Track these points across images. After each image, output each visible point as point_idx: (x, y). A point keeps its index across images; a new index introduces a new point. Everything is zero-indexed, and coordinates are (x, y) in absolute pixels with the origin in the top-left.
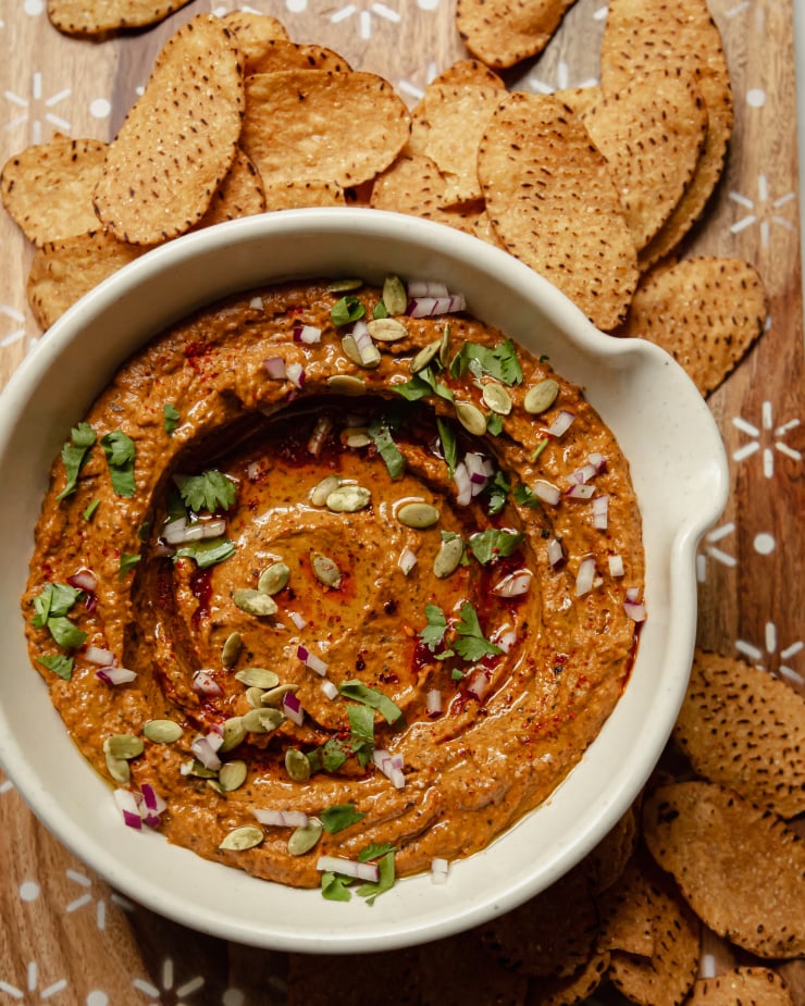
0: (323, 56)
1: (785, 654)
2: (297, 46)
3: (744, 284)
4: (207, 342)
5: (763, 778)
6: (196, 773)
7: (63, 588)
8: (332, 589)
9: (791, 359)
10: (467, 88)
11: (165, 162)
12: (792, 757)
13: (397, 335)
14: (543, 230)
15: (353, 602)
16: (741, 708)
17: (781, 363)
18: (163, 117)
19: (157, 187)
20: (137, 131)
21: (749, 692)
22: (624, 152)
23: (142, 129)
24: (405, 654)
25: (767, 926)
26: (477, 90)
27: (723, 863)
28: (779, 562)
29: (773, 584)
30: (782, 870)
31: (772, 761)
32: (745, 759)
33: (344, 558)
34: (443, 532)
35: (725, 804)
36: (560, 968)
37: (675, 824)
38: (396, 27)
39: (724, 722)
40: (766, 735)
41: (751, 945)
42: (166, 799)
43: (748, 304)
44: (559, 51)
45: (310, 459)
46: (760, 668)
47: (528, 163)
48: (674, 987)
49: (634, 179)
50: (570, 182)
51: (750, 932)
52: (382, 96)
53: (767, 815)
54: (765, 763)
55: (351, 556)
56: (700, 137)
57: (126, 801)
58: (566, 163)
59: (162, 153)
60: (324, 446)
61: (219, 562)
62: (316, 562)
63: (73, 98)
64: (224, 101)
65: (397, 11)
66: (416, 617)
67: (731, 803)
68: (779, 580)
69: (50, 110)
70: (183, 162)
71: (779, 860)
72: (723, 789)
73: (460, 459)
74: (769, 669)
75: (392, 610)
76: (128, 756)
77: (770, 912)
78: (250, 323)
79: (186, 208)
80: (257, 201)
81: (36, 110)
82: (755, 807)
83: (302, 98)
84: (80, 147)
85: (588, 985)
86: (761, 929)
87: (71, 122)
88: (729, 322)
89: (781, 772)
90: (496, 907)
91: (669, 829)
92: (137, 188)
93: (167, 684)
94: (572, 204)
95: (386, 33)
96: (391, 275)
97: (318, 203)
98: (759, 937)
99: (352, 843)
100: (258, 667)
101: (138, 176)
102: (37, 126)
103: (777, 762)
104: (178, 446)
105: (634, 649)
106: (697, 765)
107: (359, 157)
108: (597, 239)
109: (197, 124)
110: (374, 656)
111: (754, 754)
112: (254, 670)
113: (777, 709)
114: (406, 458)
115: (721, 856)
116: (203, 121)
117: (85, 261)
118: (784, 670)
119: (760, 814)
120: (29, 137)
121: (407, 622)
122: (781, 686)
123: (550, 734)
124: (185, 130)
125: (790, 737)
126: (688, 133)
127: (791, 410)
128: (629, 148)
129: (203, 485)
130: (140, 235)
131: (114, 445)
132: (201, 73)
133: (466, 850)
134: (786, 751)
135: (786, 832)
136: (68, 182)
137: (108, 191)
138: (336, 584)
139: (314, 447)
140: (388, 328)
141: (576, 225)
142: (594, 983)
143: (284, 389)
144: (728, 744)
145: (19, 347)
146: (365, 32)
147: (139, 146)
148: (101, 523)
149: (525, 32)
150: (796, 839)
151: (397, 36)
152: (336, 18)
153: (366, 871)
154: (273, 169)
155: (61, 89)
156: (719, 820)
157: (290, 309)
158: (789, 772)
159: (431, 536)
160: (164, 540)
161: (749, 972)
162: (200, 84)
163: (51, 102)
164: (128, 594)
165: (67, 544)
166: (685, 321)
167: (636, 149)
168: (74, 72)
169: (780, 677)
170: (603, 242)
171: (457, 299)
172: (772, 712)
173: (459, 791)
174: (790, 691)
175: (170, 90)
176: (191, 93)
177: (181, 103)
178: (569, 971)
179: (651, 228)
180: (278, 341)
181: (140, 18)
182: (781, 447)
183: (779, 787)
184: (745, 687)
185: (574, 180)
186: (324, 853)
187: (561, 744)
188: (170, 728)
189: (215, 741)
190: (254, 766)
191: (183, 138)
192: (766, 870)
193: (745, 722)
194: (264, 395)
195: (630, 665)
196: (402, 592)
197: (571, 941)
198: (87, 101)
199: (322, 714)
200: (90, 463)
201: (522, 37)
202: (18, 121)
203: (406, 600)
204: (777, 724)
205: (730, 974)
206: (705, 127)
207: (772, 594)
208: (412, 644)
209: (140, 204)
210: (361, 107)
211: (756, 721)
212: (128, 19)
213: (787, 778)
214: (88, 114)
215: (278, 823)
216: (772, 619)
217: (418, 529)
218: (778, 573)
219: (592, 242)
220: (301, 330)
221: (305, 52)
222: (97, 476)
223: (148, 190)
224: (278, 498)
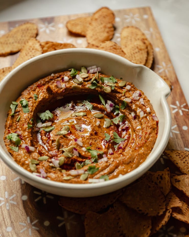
4: (42, 84)
13: (86, 76)
18: (24, 58)
34: (105, 119)
36: (159, 213)
37: (180, 183)
39: (186, 161)
42: (47, 173)
56: (146, 50)
61: (51, 130)
62: (76, 126)
66: (102, 136)
73: (106, 103)
75: (96, 134)
76: (36, 163)
78: (51, 80)
84: (5, 69)
85: (167, 217)
91: (179, 183)
96: (83, 67)
100: (65, 148)
104: (38, 102)
106: (182, 170)
110: (94, 144)
114: (93, 105)
123: (142, 146)
126: (143, 49)
128: (131, 54)
129: (45, 114)
131: (23, 102)
140: (84, 75)
142: (169, 216)
143: (62, 90)
148: (22, 120)
153: (102, 180)
157: (60, 76)
159: (102, 120)
162: (32, 50)
164: (30, 133)
165: (13, 127)
167: (133, 54)
171: (99, 68)
176: (30, 52)
178: (161, 213)
182: (183, 109)
187: (145, 148)
194: (57, 91)
195: (157, 130)
196: (98, 130)
197: (160, 206)
199: (83, 154)
200: (17, 109)
203: (99, 132)
206: (147, 48)
215: (77, 173)
217: (99, 118)
222: (19, 112)
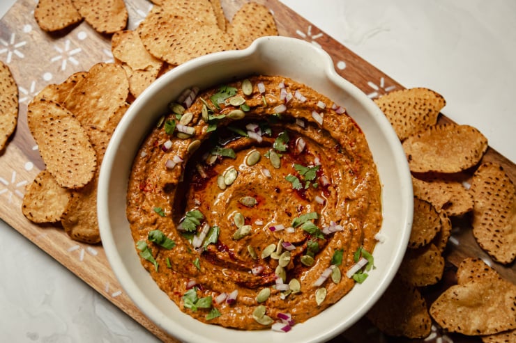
0: (76, 77)
1: (382, 85)
2: (66, 82)
3: (254, 9)
4: (143, 181)
5: (417, 121)
6: (287, 295)
7: (188, 292)
8: (257, 205)
9: (289, 13)
10: (123, 42)
11: (69, 153)
12: (418, 107)
13: (191, 117)
14: (190, 50)
15: (267, 200)
16: (390, 111)
17: (287, 17)
18: (52, 144)
19: (75, 162)
20: (50, 156)
21: (387, 105)
22: (184, 10)
23: (50, 153)
24: (296, 198)
25: (467, 155)
26: (126, 39)
27: (437, 153)
28: (351, 65)
29: (357, 72)
30: (452, 138)
31: (414, 114)
32: (408, 122)
33: (250, 192)
34: (265, 155)
35: (418, 138)
37: (414, 158)
38: (82, 52)
40: (405, 110)
41: (470, 165)
42: (287, 312)
43: (261, 13)
44: (132, 8)
45: (207, 180)
46: (381, 96)
47: (165, 39)
48: (467, 198)
49: (195, 13)
50: (181, 31)
51: (465, 162)
52: (105, 68)
53: (431, 128)
54: (413, 117)
55: (250, 190)
57: (278, 326)
58: (174, 29)
59: (64, 152)
60: (206, 171)
61: (218, 236)
62: (243, 201)
63: (18, 173)
64: (64, 119)
65: (77, 48)
66: (287, 185)
67: (419, 136)
68: (357, 70)
69: (15, 183)
70: (73, 147)
71: (448, 136)
72: (412, 135)
73: (246, 130)
74: (383, 94)
75: (278, 191)
76: (264, 313)
77: (463, 151)
78: (148, 162)
79: (90, 158)
80: (105, 135)
81: (12, 188)
82: (426, 130)
83: (84, 93)
84: (38, 180)
85: (448, 224)
86: (467, 158)
87: (25, 179)
88: (262, 22)
89: (420, 114)
90: (409, 224)
92: (69, 169)
93: (247, 284)
94: (189, 36)
95: (81, 56)
97: (123, 114)
98: (469, 160)
99: (349, 260)
100: (264, 249)
101: (66, 166)
102: (17, 191)
103: (416, 113)
104: (170, 216)
105: (352, 121)
107: (118, 91)
108: (206, 37)
109: (64, 133)
110: (290, 208)
111: (408, 118)
112: (265, 250)
113: (399, 100)
114: (232, 147)
115: (434, 152)
116: (65, 130)
117: (78, 207)
118: (387, 90)
119: (429, 130)
120: (19, 197)
121: (286, 189)
122: (391, 94)
123: (360, 168)
124: (64, 139)
125: (411, 103)
127: (305, 26)
128: (184, 8)
129: (189, 220)
130: (87, 178)
131: (154, 236)
132: (48, 119)
133: (379, 224)
134: (414, 107)
135: (441, 127)
136: (46, 193)
137: (62, 179)
138: (256, 202)
139: (204, 176)
140: (186, 118)
141: (197, 40)
142: (448, 222)
143: (179, 167)
144: (399, 123)
145: (87, 255)
146: (76, 62)
147: (55, 158)
148: (176, 263)
149: (118, 13)
150: (445, 125)
151: (85, 54)
152: (64, 68)
153: (362, 262)
154: (98, 122)
155: (12, 174)
156: (422, 145)
157: (154, 145)
158: (422, 111)
159: (263, 160)
160: (197, 248)
161: (479, 172)
162: (52, 122)
163: (13, 181)
166: (252, 34)
167: (186, 6)
168: (9, 166)
169: (388, 93)
170: (209, 36)
171: (194, 89)
172: (399, 102)
173: (359, 210)
174: (395, 92)
175: (45, 135)
176: (52, 128)
177: (53, 134)
179: (214, 20)
180: (161, 158)
181: (10, 130)
182: (314, 37)
183: (424, 118)
184: (384, 105)
185: (181, 30)
186: (346, 272)
187: (366, 167)
188: (265, 292)
189: (280, 281)
190: (297, 276)
191: (65, 141)
192: (448, 142)
193: (396, 113)
194: (176, 175)
195: (356, 125)
196: (275, 183)
198: (23, 168)
199: (297, 239)
200: (153, 251)
201: (119, 15)
202: (10, 196)
203: (279, 184)
204: (403, 103)
205: (475, 179)
207: (360, 75)
208: (295, 193)
209: (76, 172)
210: (103, 77)
211: (398, 109)
212: (8, 134)
213: (424, 114)
214: (28, 172)
215: (324, 279)
216: (367, 81)
217: (258, 162)
218: (354, 68)
219: (206, 39)
220: (164, 147)
221: (69, 81)
223: (73, 166)
224: (212, 200)
